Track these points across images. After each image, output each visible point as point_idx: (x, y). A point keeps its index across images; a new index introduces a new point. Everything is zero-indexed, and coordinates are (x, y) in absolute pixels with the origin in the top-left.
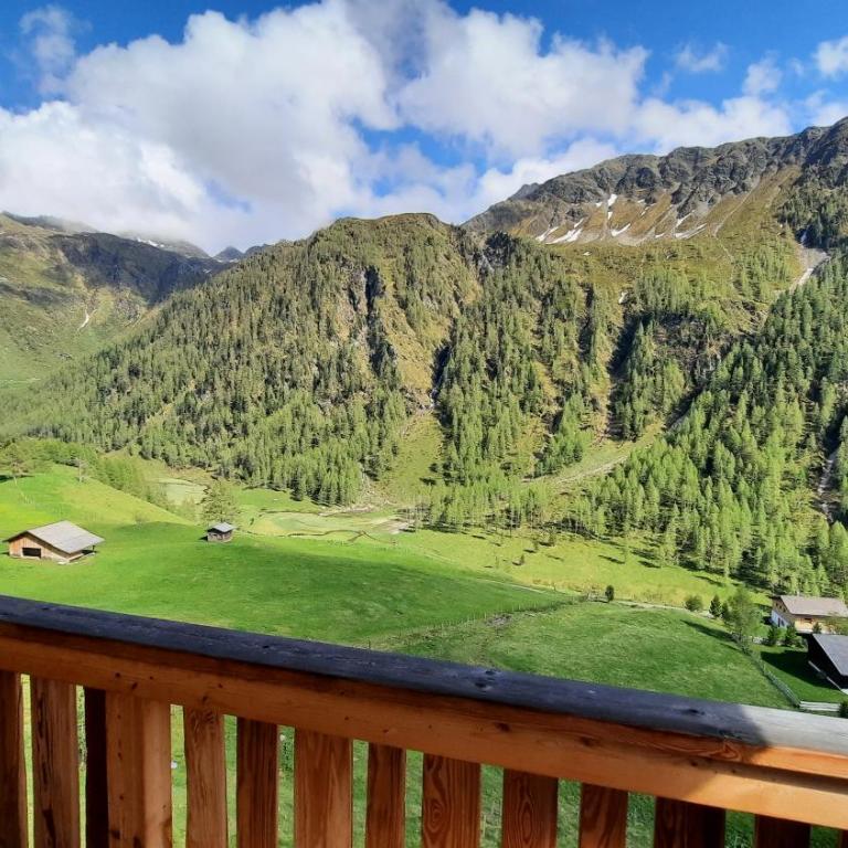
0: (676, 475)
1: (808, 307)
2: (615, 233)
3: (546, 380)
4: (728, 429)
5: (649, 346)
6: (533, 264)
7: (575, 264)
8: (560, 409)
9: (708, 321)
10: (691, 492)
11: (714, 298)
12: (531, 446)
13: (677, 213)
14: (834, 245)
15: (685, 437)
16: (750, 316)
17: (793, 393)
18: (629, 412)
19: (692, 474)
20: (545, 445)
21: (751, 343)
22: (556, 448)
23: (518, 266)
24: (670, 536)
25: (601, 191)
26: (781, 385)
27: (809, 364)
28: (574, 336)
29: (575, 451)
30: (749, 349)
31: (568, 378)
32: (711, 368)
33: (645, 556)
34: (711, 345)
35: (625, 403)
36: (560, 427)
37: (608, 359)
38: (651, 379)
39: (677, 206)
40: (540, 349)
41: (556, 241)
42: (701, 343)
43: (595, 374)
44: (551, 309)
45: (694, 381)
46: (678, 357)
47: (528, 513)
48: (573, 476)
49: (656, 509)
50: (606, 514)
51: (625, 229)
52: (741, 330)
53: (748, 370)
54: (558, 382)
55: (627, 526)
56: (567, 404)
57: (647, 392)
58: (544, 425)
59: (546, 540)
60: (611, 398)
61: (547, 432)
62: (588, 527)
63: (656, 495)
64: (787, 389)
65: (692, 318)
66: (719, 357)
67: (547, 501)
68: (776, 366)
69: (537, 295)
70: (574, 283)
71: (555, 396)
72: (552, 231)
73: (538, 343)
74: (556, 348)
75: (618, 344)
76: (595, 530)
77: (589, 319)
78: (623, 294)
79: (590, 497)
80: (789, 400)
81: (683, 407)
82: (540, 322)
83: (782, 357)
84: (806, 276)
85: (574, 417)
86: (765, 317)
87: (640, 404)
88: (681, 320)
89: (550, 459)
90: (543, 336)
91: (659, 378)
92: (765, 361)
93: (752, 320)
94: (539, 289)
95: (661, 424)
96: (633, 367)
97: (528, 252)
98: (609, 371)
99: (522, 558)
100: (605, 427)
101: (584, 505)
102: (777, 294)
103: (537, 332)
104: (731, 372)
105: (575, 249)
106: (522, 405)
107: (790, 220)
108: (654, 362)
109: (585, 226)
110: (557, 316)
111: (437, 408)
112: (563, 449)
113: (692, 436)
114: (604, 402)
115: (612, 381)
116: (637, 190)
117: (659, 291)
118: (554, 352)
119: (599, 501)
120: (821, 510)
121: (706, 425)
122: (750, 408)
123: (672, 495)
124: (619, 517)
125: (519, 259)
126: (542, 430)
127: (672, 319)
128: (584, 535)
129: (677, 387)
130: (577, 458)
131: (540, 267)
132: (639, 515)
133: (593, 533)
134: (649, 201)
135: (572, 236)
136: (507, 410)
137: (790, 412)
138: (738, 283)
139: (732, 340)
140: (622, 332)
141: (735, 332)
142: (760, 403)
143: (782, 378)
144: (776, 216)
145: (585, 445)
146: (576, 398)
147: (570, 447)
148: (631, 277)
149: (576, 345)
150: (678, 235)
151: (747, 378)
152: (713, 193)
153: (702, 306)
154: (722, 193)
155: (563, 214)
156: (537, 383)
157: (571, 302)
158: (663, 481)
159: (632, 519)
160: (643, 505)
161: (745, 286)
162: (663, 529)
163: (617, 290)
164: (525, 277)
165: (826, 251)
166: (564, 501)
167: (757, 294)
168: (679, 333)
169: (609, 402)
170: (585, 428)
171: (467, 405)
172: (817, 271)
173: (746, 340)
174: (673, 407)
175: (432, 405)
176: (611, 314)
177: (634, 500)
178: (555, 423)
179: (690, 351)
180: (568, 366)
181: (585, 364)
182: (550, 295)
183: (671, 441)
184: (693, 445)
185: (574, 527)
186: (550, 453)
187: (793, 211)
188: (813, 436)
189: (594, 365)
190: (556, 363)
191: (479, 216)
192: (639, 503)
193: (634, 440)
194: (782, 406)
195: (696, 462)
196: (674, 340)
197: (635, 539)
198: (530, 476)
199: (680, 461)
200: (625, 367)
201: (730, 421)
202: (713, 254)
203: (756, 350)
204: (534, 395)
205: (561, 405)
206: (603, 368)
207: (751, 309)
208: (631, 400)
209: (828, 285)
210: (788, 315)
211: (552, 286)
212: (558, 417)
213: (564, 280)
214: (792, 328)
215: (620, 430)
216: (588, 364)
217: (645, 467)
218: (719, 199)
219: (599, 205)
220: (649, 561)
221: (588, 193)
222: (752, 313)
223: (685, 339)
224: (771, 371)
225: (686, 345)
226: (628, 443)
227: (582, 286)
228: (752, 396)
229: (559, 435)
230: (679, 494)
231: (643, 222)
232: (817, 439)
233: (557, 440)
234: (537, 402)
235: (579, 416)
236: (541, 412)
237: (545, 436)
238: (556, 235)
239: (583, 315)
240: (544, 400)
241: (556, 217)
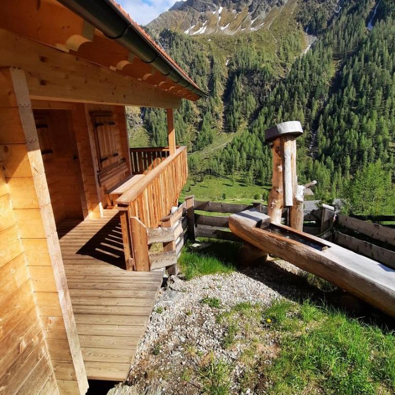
0: (253, 146)
1: (308, 64)
2: (222, 28)
3: (194, 106)
4: (274, 123)
5: (240, 87)
6: (184, 47)
7: (204, 45)
8: (202, 119)
9: (265, 73)
10: (259, 153)
11: (268, 61)
12: (190, 138)
13: (251, 17)
14: (320, 33)
15: (256, 129)
16: (283, 70)
17: (301, 106)
18: (232, 119)
19: (259, 145)
20: (196, 137)
21: (284, 83)
22: (201, 138)
23: (177, 48)
24: (251, 173)
25: (215, 5)
26: (296, 102)
27: (307, 91)
28: (206, 83)
29: (209, 139)
30: (283, 86)
31: (204, 105)
32: (267, 96)
33: (242, 182)
34: (267, 85)
35: (230, 115)
36: (202, 128)
37: (222, 94)
38: (241, 103)
39: (251, 13)
41: (194, 33)
42: (263, 84)
43: (216, 102)
44: (194, 70)
45: (260, 102)
46: (253, 91)
48: (210, 150)
49: (245, 161)
50: (224, 166)
51: (227, 26)
52: (280, 77)
53: (282, 96)
54: (200, 107)
55: (233, 170)
56: (205, 117)
57: (239, 109)
58: (195, 127)
59: (199, 180)
60: (224, 113)
61: (196, 131)
62: (217, 172)
63: (245, 155)
64: (298, 104)
65: (258, 72)
66: (270, 90)
67: (198, 163)
68: (294, 93)
69: (187, 63)
70: (204, 55)
71: (199, 113)
72: (192, 27)
75: (226, 86)
76: (220, 173)
77: (212, 74)
78: (228, 61)
79: (217, 159)
80: (299, 109)
81: (255, 115)
83: (297, 89)
84: (308, 48)
85: (208, 123)
86: (290, 70)
87: (237, 115)
88: (254, 73)
89: (199, 144)
91: (245, 102)
92: (290, 91)
93: (285, 72)
94: (188, 59)
95: (246, 123)
96: (233, 97)
98: (223, 100)
99: (189, 188)
100: (222, 127)
101: (215, 162)
102: (295, 58)
104: (275, 97)
105: (204, 38)
106: (184, 119)
107: (302, 20)
108: (243, 94)
109: (208, 25)
110: (197, 74)
112: (204, 138)
113: (259, 128)
114: (221, 115)
115: (224, 105)
116: (233, 5)
117: (244, 59)
119: (221, 160)
120: (310, 156)
121: (265, 123)
122: (283, 113)
123: (252, 155)
124: (229, 165)
125: (177, 44)
126: (194, 130)
127: (250, 72)
128: (215, 175)
129: (253, 106)
130: (211, 142)
131: (187, 48)
132: (238, 164)
133: (219, 175)
134: (238, 10)
135: (202, 31)
136: (177, 121)
137: (299, 114)
138: (279, 53)
139: (276, 82)
140: (228, 80)
141: (277, 78)
142: (287, 111)
143: (297, 98)
144: (295, 19)
145: (213, 136)
146: (209, 113)
147: (207, 137)
148: (231, 52)
149: (207, 88)
150: (252, 29)
151: (282, 100)
152: (267, 6)
153: (263, 65)
154: (272, 6)
155: (197, 18)
156: (190, 108)
157: (204, 66)
158: (247, 149)
159: (235, 167)
161: (282, 54)
162: (248, 170)
163: (224, 58)
164: (180, 54)
165: (317, 36)
166: (206, 162)
167: (287, 59)
168: (253, 80)
169: (223, 115)
170: (214, 128)
172: (312, 47)
173: (281, 82)
174: (251, 115)
175: (142, 122)
176: (222, 70)
177: (236, 158)
178: (199, 126)
179: (258, 88)
181: (211, 97)
182: (193, 63)
183: (251, 131)
184: (260, 132)
185: (211, 172)
186: (199, 140)
187: (303, 15)
188: (308, 124)
189: (216, 97)
192: (238, 159)
193: (235, 132)
194: (296, 111)
195: (261, 140)
196: (251, 83)
197: (237, 175)
198: (190, 152)
199: (254, 139)
200: (230, 98)
201: (275, 120)
202: (268, 39)
203: (286, 86)
204: (189, 114)
205: (202, 117)
206: (220, 99)
207: (284, 66)
208: (233, 113)
209: (317, 53)
210: (300, 69)
211: (194, 58)
212: (201, 124)
213: (200, 54)
214: (301, 76)
215: (229, 128)
216: (213, 97)
217: (240, 144)
218: (270, 9)
219: (214, 13)
220: (243, 184)
221: (209, 6)
222: (285, 68)
223: (255, 83)
224: (292, 96)
225: (256, 85)
226: (233, 133)
227: (208, 57)
228: (284, 108)
229: (202, 132)
230: (254, 154)
231: (236, 22)
232: (310, 125)
233: (201, 134)
234: (191, 117)
235: (210, 122)
236: (193, 121)
237: (196, 133)
238: (194, 30)
239: (210, 73)
240: (194, 116)
241: (193, 20)
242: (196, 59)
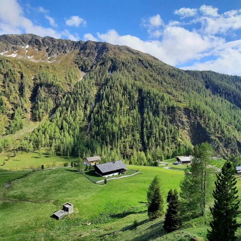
0: (53, 130)
1: (83, 86)
2: (29, 57)
3: (8, 103)
4: (66, 117)
5: (43, 93)
7: (15, 65)
8: (14, 112)
9: (59, 87)
10: (57, 135)
11: (60, 81)
12: (3, 125)
13: (48, 55)
14: (87, 72)
15: (55, 120)
16: (69, 87)
17: (81, 108)
18: (38, 113)
19: (57, 130)
20: (9, 124)
21: (70, 94)
22: (13, 125)
24: (53, 148)
25: (23, 43)
26: (78, 105)
27: (84, 100)
28: (17, 88)
29: (20, 126)
30: (70, 96)
31: (16, 102)
32: (60, 101)
33: (46, 155)
34: (60, 94)
35: (36, 110)
36: (14, 118)
37: (29, 96)
38: (44, 103)
39: (48, 53)
40: (4, 92)
41: (8, 56)
42: (57, 93)
43: (25, 101)
44: (8, 79)
45: (56, 104)
46: (51, 97)
47: (4, 147)
48: (20, 133)
49: (48, 141)
50: (33, 144)
51: (32, 57)
52: (67, 91)
53: (70, 101)
54: (12, 103)
55: (40, 147)
56: (16, 110)
57: (43, 107)
58: (8, 117)
59: (13, 155)
60: (31, 108)
61: (9, 120)
62: (27, 149)
63: (48, 137)
64: (79, 106)
65: (54, 86)
66: (62, 97)
67: (12, 142)
68: (77, 101)
69: (2, 73)
70: (15, 71)
71: (11, 108)
72: (6, 52)
73: (4, 90)
74: (11, 92)
75: (33, 92)
76: (30, 149)
77: (22, 84)
78: (33, 77)
79: (27, 139)
80: (80, 109)
81: (54, 111)
82: (4, 82)
83: (78, 98)
84: (82, 78)
85: (19, 114)
86: (73, 88)
87: (41, 110)
88: (51, 86)
89: (11, 129)
90: (5, 88)
91: (46, 103)
92: (74, 99)
93: (70, 88)
94: (3, 71)
95: (48, 116)
96: (38, 99)
98: (30, 100)
99: (4, 163)
100: (30, 117)
101: (26, 142)
102: (76, 82)
103: (3, 86)
104: (66, 102)
105: (15, 60)
107: (77, 63)
108: (44, 98)
109: (18, 53)
110: (10, 81)
112: (16, 125)
113: (57, 119)
114: (29, 110)
115: (31, 103)
116: (35, 45)
117: (45, 77)
118: (10, 93)
119: (30, 140)
120: (88, 136)
121: (60, 116)
122: (71, 111)
123: (52, 136)
124: (37, 144)
126: (7, 119)
127: (49, 86)
128: (26, 151)
129: (52, 105)
130: (21, 128)
131: (2, 64)
132: (43, 143)
133: (29, 151)
134: (39, 50)
135: (14, 55)
137: (80, 112)
138: (66, 78)
139: (65, 93)
140: (34, 88)
141: (66, 91)
142: (73, 110)
143: (78, 104)
144: (74, 62)
145: (23, 123)
146: (19, 109)
147: (18, 124)
148: (35, 72)
149: (18, 91)
150: (49, 62)
151: (70, 103)
152: (58, 52)
153: (57, 83)
154: (60, 52)
155: (10, 48)
156: (4, 104)
157: (15, 77)
158: (49, 133)
159: (41, 144)
160: (44, 140)
161: (68, 79)
162: (51, 146)
163: (31, 75)
165: (86, 73)
166: (18, 142)
167: (71, 81)
168: (51, 90)
169: (31, 110)
170: (23, 118)
172: (84, 77)
173: (69, 94)
174: (51, 111)
176: (29, 82)
177: (41, 139)
178: (12, 117)
179: (54, 96)
180: (15, 98)
181: (22, 98)
182: (7, 74)
183: (51, 121)
184: (57, 122)
185: (22, 149)
186: (11, 127)
187: (78, 61)
188: (85, 118)
189: (25, 98)
190: (11, 97)
192: (43, 139)
193: (40, 121)
194: (79, 111)
195: (58, 126)
196: (49, 91)
197: (42, 150)
198: (4, 135)
199: (54, 127)
200: (35, 99)
201: (66, 115)
202: (59, 69)
203: (71, 96)
204: (3, 107)
205: (14, 111)
206: (28, 99)
207: (70, 85)
208: (38, 109)
209: (87, 81)
210: (79, 88)
212: (13, 115)
213: (12, 69)
214: (79, 91)
215: (35, 118)
217: (44, 129)
218: (59, 54)
219: (23, 47)
220: (47, 156)
221: (19, 43)
222: (70, 86)
223: (53, 92)
224: (75, 102)
225: (53, 94)
226: (38, 122)
227: (19, 72)
228: (71, 108)
229: (14, 121)
230: (54, 136)
231: (38, 56)
232: (87, 119)
233: (13, 122)
234: (4, 110)
235: (21, 114)
236: (6, 113)
237: (8, 121)
238: (8, 54)
239: (20, 82)
240: (7, 109)
241: (7, 48)
242: (9, 72)
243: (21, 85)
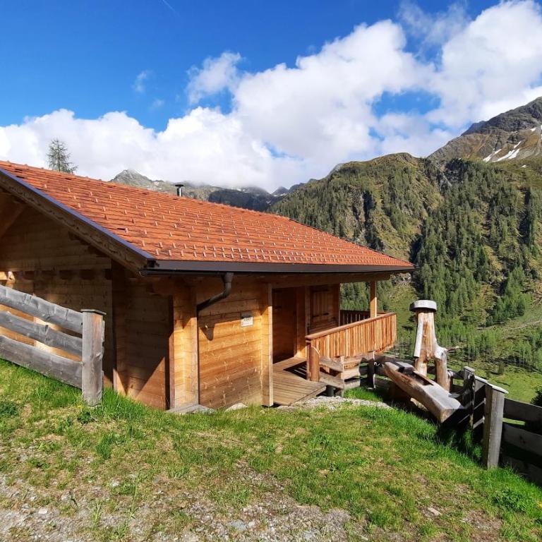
3: (494, 258)
6: (482, 178)
7: (514, 174)
8: (505, 278)
12: (482, 304)
20: (494, 304)
22: (503, 306)
23: (470, 180)
25: (535, 120)
28: (515, 226)
29: (518, 308)
31: (511, 256)
36: (506, 291)
40: (488, 237)
41: (499, 160)
43: (533, 253)
44: (496, 209)
47: (481, 352)
48: (519, 325)
54: (503, 259)
56: (511, 274)
58: (493, 289)
59: (496, 371)
61: (495, 295)
62: (530, 363)
67: (496, 343)
69: (485, 199)
70: (513, 188)
71: (501, 269)
72: (496, 152)
73: (487, 232)
74: (501, 235)
76: (537, 366)
77: (527, 213)
79: (531, 341)
82: (488, 217)
85: (517, 283)
89: (498, 314)
90: (490, 228)
94: (486, 194)
97: (477, 170)
101: (526, 346)
103: (486, 225)
105: (515, 164)
106: (475, 276)
109: (523, 146)
110: (501, 213)
111: (412, 279)
112: (508, 307)
118: (499, 239)
125: (471, 176)
126: (491, 293)
128: (526, 368)
130: (521, 314)
131: (487, 180)
133: (534, 368)
135: (512, 155)
136: (464, 279)
145: (526, 304)
146: (519, 270)
147: (514, 305)
149: (517, 232)
155: (504, 140)
156: (486, 261)
157: (512, 202)
164: (475, 187)
166: (510, 344)
170: (526, 292)
171: (434, 277)
175: (409, 278)
178: (501, 288)
180: (511, 247)
181: (525, 246)
182: (496, 197)
185: (518, 362)
186: (498, 309)
189: (532, 246)
190: (501, 246)
191: (440, 149)
198: (482, 326)
204: (485, 269)
205: (506, 275)
211: (497, 192)
212: (504, 284)
213: (506, 185)
216: (528, 245)
219: (533, 130)
221: (524, 123)
227: (521, 189)
229: (505, 297)
233: (503, 300)
234: (487, 273)
235: (521, 283)
236: (490, 280)
237: (494, 297)
238: (500, 155)
239: (522, 210)
240: (493, 272)
241: (499, 143)
242: (500, 194)
243: (526, 217)
